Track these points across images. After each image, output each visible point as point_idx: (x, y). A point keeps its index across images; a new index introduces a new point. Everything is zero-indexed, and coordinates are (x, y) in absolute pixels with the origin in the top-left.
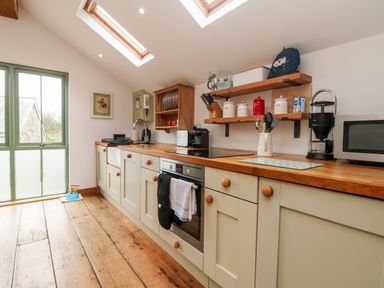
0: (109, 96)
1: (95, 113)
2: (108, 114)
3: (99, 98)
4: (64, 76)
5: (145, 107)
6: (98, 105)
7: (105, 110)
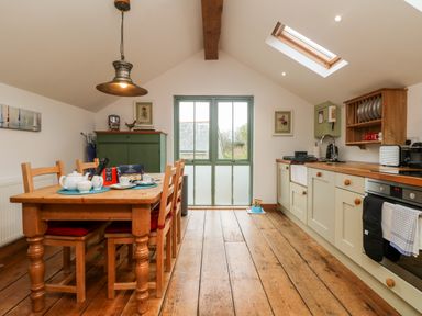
0: (289, 113)
1: (276, 132)
2: (289, 131)
3: (280, 116)
4: (250, 99)
5: (331, 120)
6: (279, 123)
7: (285, 128)
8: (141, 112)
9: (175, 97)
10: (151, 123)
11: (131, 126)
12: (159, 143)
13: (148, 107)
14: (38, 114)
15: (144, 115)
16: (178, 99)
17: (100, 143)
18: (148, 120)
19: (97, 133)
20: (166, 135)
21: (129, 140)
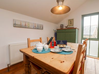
8: (70, 22)
9: (82, 15)
10: (73, 25)
11: (66, 27)
12: (75, 32)
13: (72, 21)
14: (42, 25)
15: (71, 23)
16: (83, 16)
17: (58, 32)
18: (72, 25)
19: (57, 30)
20: (78, 29)
21: (65, 31)
